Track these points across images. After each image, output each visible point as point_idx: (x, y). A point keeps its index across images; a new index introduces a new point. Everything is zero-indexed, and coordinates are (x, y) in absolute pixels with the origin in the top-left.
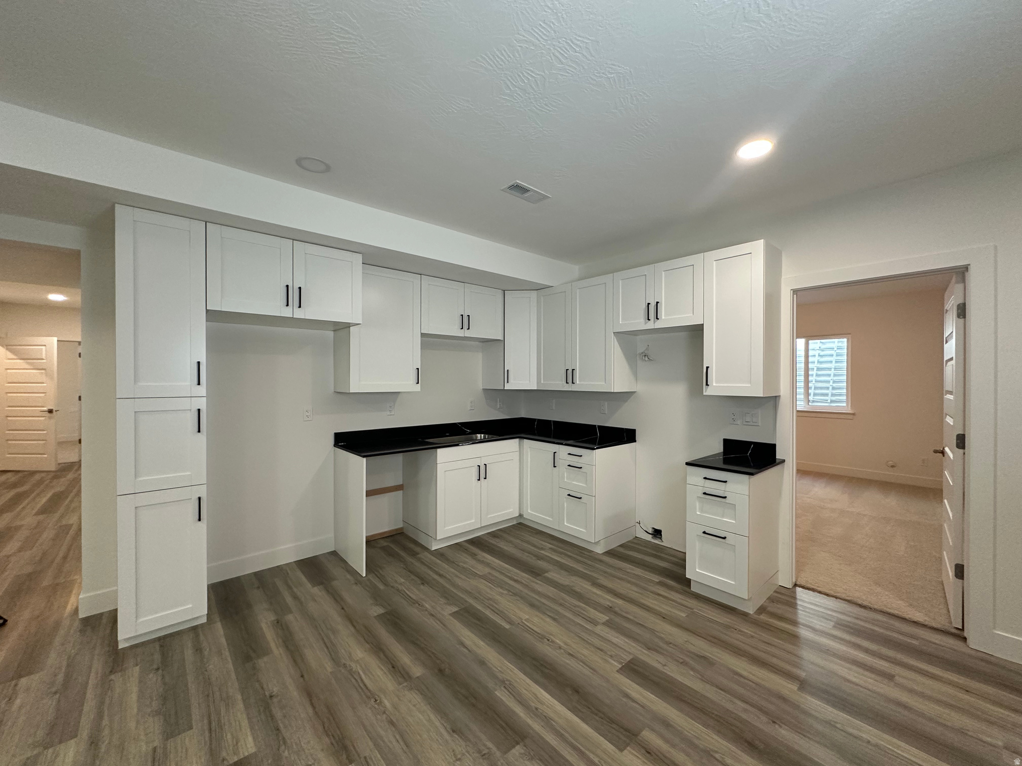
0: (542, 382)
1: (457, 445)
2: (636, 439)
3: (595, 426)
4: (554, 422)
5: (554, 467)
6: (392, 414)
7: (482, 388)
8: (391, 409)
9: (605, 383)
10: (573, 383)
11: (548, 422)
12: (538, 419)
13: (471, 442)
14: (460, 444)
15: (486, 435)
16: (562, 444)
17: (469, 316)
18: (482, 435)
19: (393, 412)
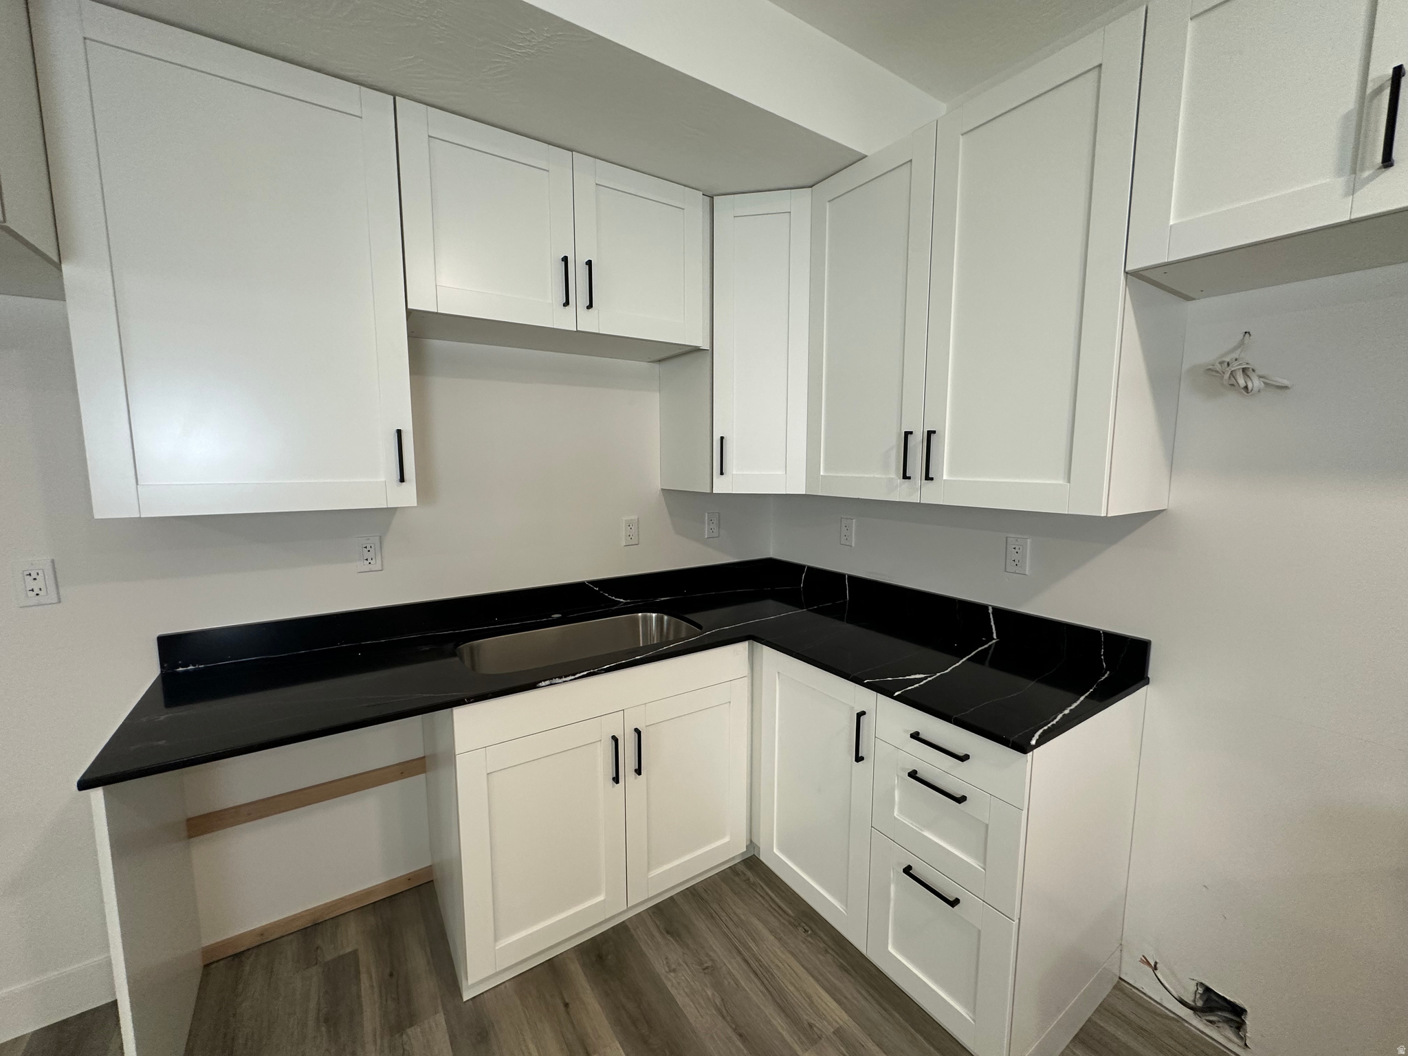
0: (822, 474)
1: (533, 686)
2: (1151, 673)
3: (985, 607)
4: (851, 578)
5: (859, 759)
6: (372, 567)
7: (660, 488)
8: (367, 555)
9: (1069, 481)
10: (928, 478)
12: (810, 568)
13: (583, 672)
14: (543, 684)
15: (666, 617)
16: (889, 694)
17: (589, 263)
18: (654, 615)
19: (379, 561)
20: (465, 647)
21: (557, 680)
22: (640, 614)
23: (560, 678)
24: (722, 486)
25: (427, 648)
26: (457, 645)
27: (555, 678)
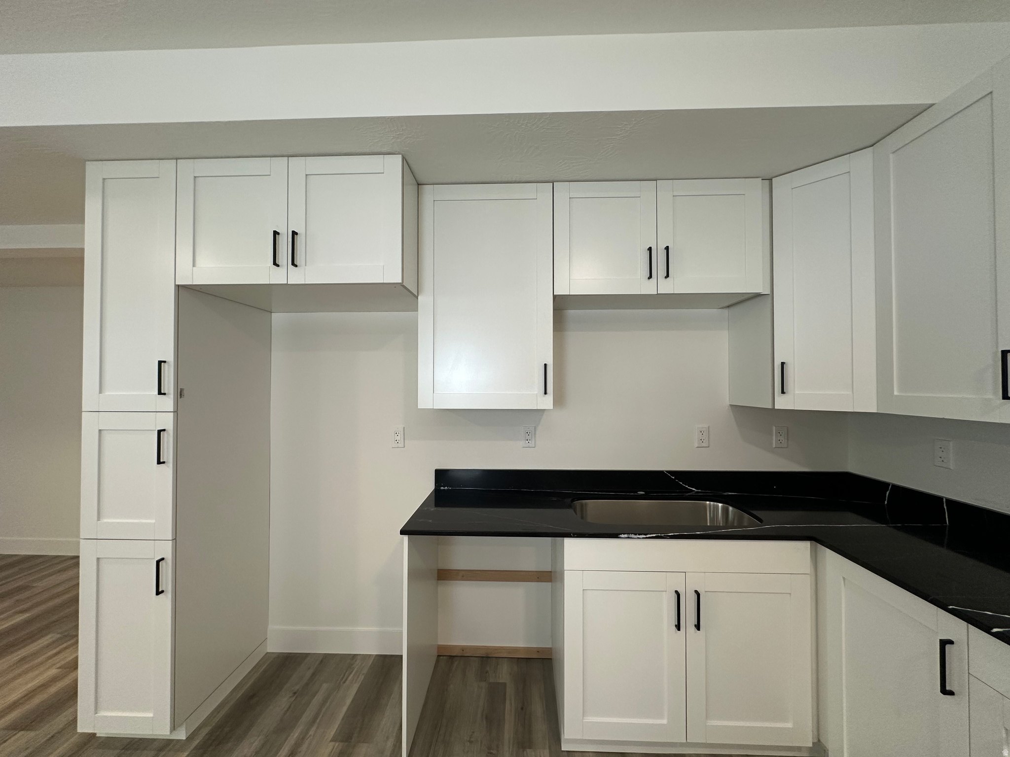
0: (896, 393)
1: (615, 536)
4: (951, 502)
5: (946, 692)
6: (529, 445)
7: (729, 404)
8: (528, 437)
11: (935, 501)
13: (652, 534)
14: (623, 536)
15: (731, 508)
16: (988, 630)
17: (667, 248)
18: (720, 505)
19: (533, 442)
20: (578, 503)
21: (633, 536)
22: (708, 502)
23: (636, 534)
24: (782, 403)
25: (555, 499)
26: (573, 501)
27: (632, 534)
